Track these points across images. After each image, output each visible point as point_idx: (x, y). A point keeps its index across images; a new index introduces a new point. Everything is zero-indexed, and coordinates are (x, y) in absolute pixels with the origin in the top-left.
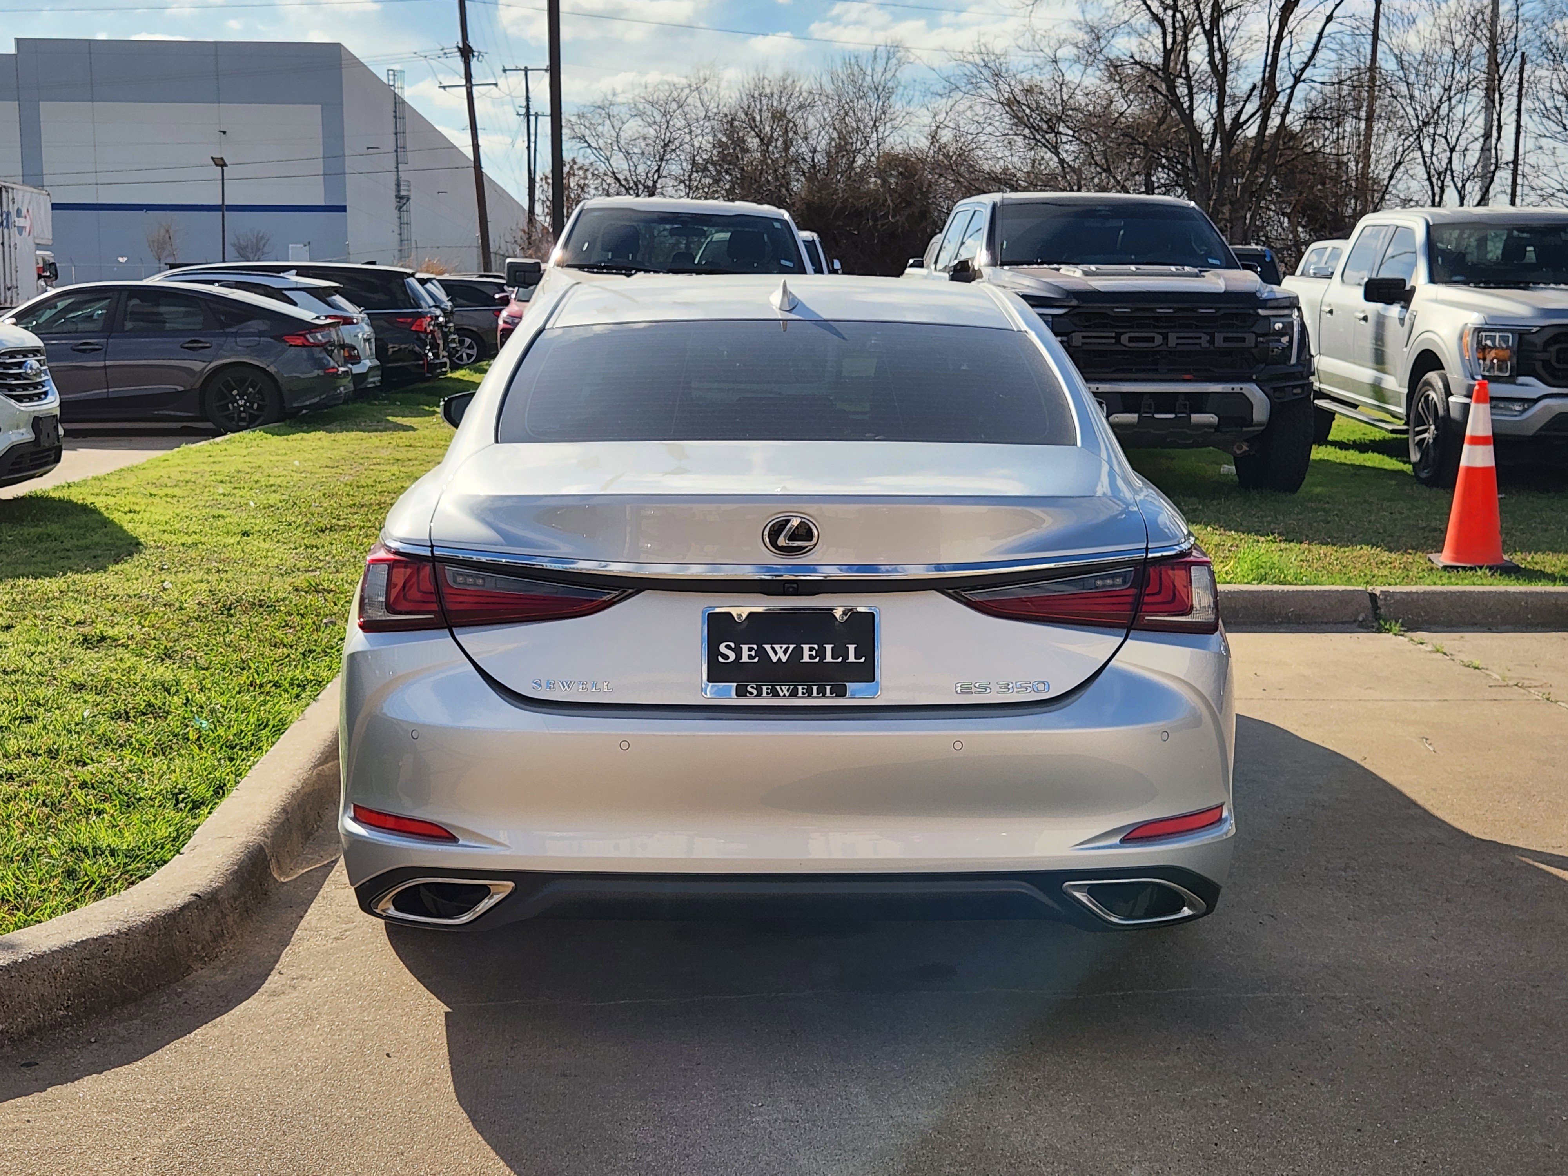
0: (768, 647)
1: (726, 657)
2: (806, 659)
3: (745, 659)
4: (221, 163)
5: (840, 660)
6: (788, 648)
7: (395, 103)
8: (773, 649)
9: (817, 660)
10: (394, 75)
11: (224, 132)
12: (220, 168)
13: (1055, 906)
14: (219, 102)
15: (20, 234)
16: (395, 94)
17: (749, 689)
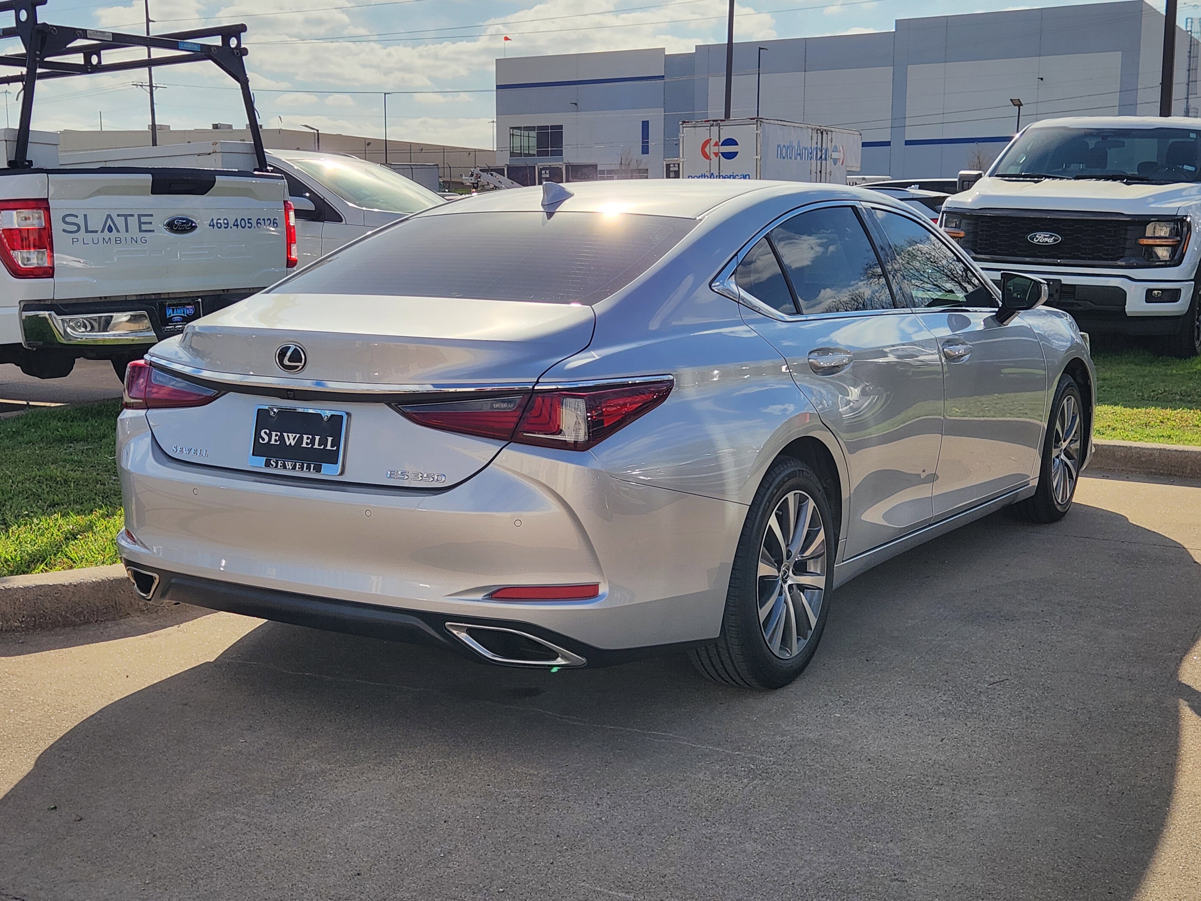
0: (285, 434)
1: (263, 439)
2: (304, 445)
3: (273, 442)
4: (1018, 104)
5: (322, 447)
6: (295, 436)
7: (1191, 46)
8: (288, 436)
9: (310, 446)
10: (1192, 22)
11: (1042, 79)
12: (1017, 107)
13: (441, 639)
14: (1040, 56)
15: (835, 164)
16: (1191, 37)
17: (272, 462)
